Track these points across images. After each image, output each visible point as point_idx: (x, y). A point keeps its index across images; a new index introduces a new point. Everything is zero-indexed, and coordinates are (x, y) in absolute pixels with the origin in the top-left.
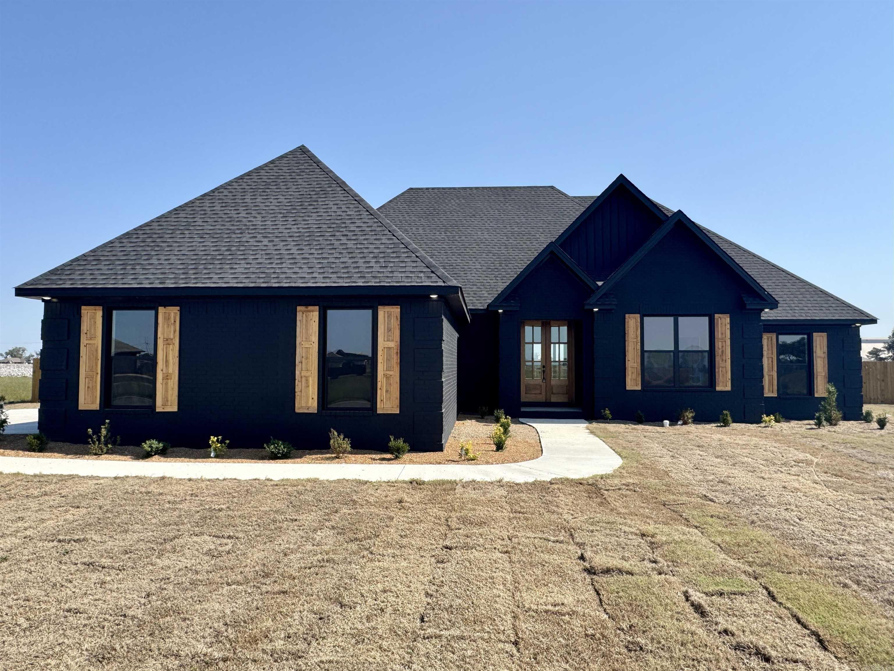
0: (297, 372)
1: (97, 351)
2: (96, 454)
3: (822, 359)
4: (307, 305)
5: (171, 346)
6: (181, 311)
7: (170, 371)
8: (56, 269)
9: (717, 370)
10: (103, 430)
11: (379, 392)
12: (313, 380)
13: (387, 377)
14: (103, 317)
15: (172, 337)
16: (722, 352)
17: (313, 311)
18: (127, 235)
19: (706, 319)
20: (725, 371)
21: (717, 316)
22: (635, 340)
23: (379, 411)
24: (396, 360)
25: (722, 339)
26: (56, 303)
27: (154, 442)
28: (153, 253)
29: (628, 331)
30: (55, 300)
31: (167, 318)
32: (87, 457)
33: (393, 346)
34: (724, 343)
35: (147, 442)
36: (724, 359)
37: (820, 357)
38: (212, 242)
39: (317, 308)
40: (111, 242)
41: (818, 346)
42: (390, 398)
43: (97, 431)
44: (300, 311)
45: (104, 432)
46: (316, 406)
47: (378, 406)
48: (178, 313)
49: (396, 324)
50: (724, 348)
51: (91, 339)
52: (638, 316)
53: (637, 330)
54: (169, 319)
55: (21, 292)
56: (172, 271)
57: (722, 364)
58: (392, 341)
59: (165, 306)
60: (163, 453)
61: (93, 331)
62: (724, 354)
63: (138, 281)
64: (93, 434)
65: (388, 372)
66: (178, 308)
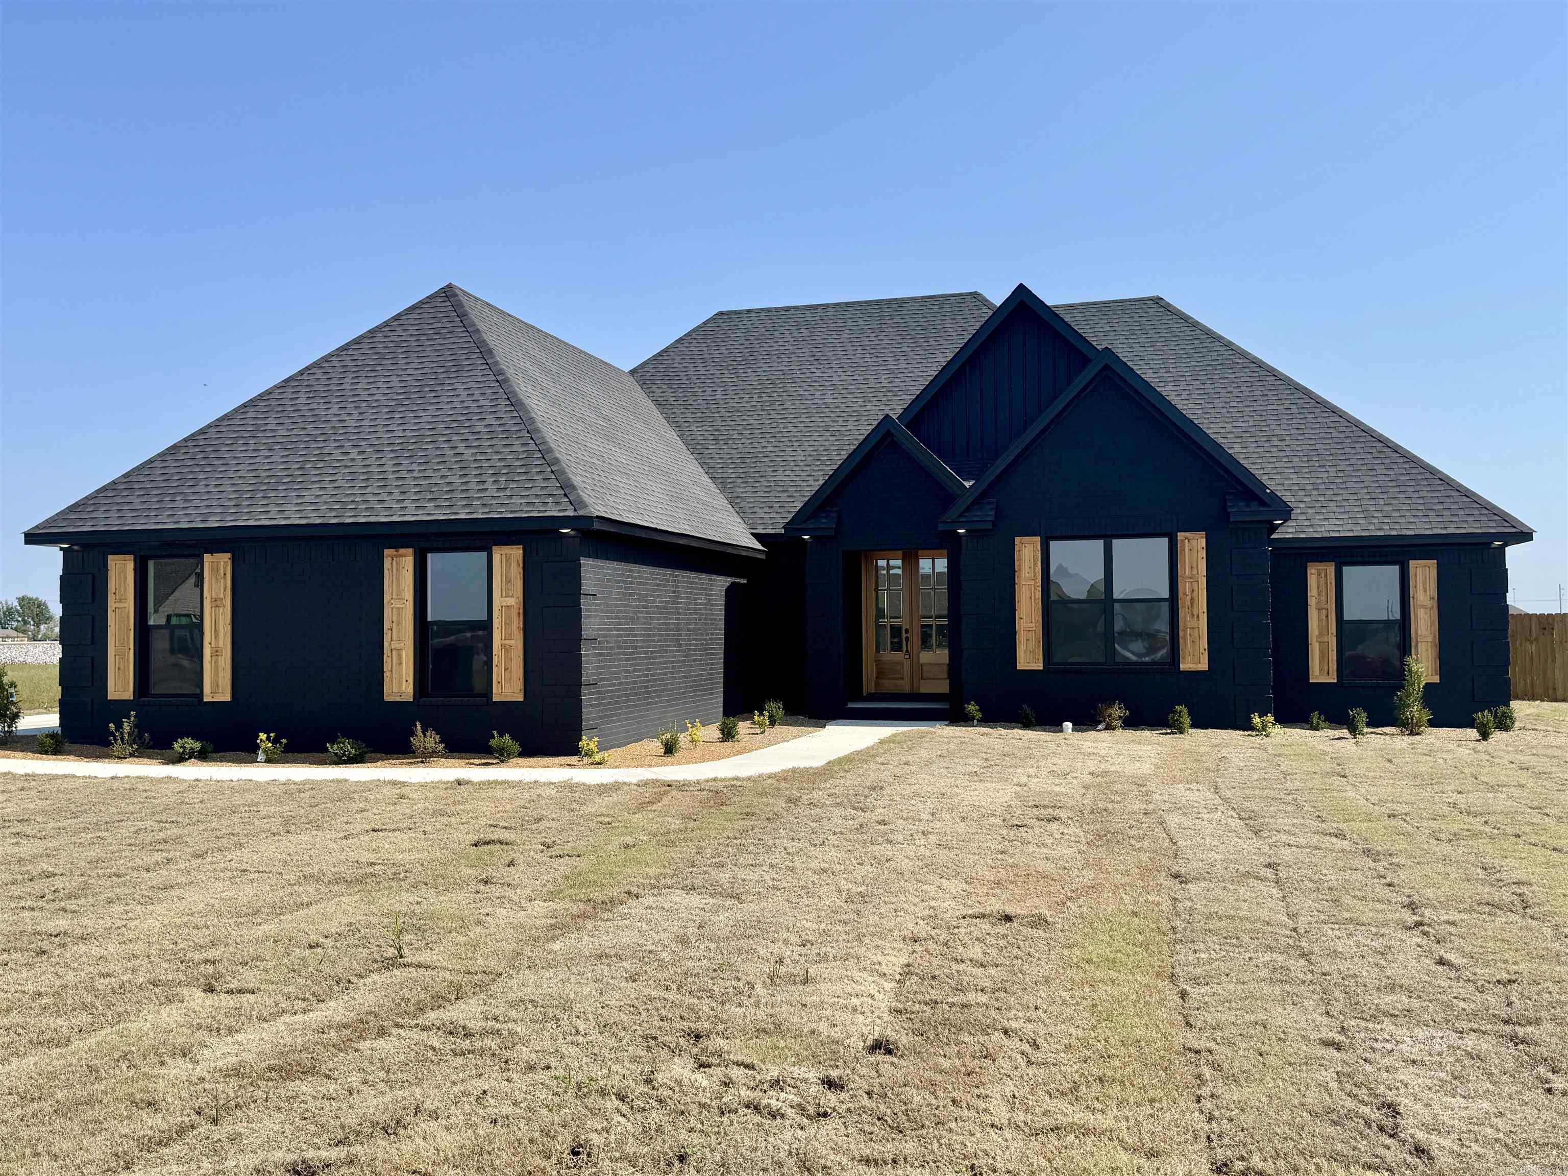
0: (385, 643)
1: (128, 618)
2: (119, 758)
3: (1428, 610)
4: (396, 547)
5: (221, 609)
6: (233, 560)
7: (221, 644)
8: (77, 505)
9: (1181, 634)
10: (125, 724)
11: (495, 669)
12: (407, 655)
13: (506, 649)
14: (135, 569)
15: (222, 596)
16: (1192, 599)
17: (405, 556)
18: (174, 449)
19: (1164, 542)
20: (1196, 634)
21: (1181, 535)
22: (1033, 582)
23: (496, 698)
24: (517, 623)
25: (1191, 578)
26: (78, 551)
27: (189, 740)
28: (202, 476)
29: (1020, 565)
30: (75, 548)
31: (215, 570)
32: (107, 760)
33: (513, 604)
34: (1195, 584)
35: (179, 740)
36: (1195, 613)
37: (1424, 607)
38: (283, 456)
39: (411, 551)
40: (151, 461)
41: (1420, 586)
42: (510, 679)
43: (119, 726)
44: (389, 556)
45: (126, 727)
46: (412, 691)
47: (494, 691)
48: (229, 562)
49: (517, 573)
50: (1195, 594)
51: (120, 601)
52: (1037, 539)
53: (1035, 565)
54: (218, 570)
55: (32, 538)
56: (222, 502)
57: (1191, 623)
58: (512, 596)
59: (212, 553)
60: (203, 756)
61: (122, 589)
62: (1195, 605)
63: (175, 519)
64: (117, 730)
65: (507, 642)
66: (229, 555)
